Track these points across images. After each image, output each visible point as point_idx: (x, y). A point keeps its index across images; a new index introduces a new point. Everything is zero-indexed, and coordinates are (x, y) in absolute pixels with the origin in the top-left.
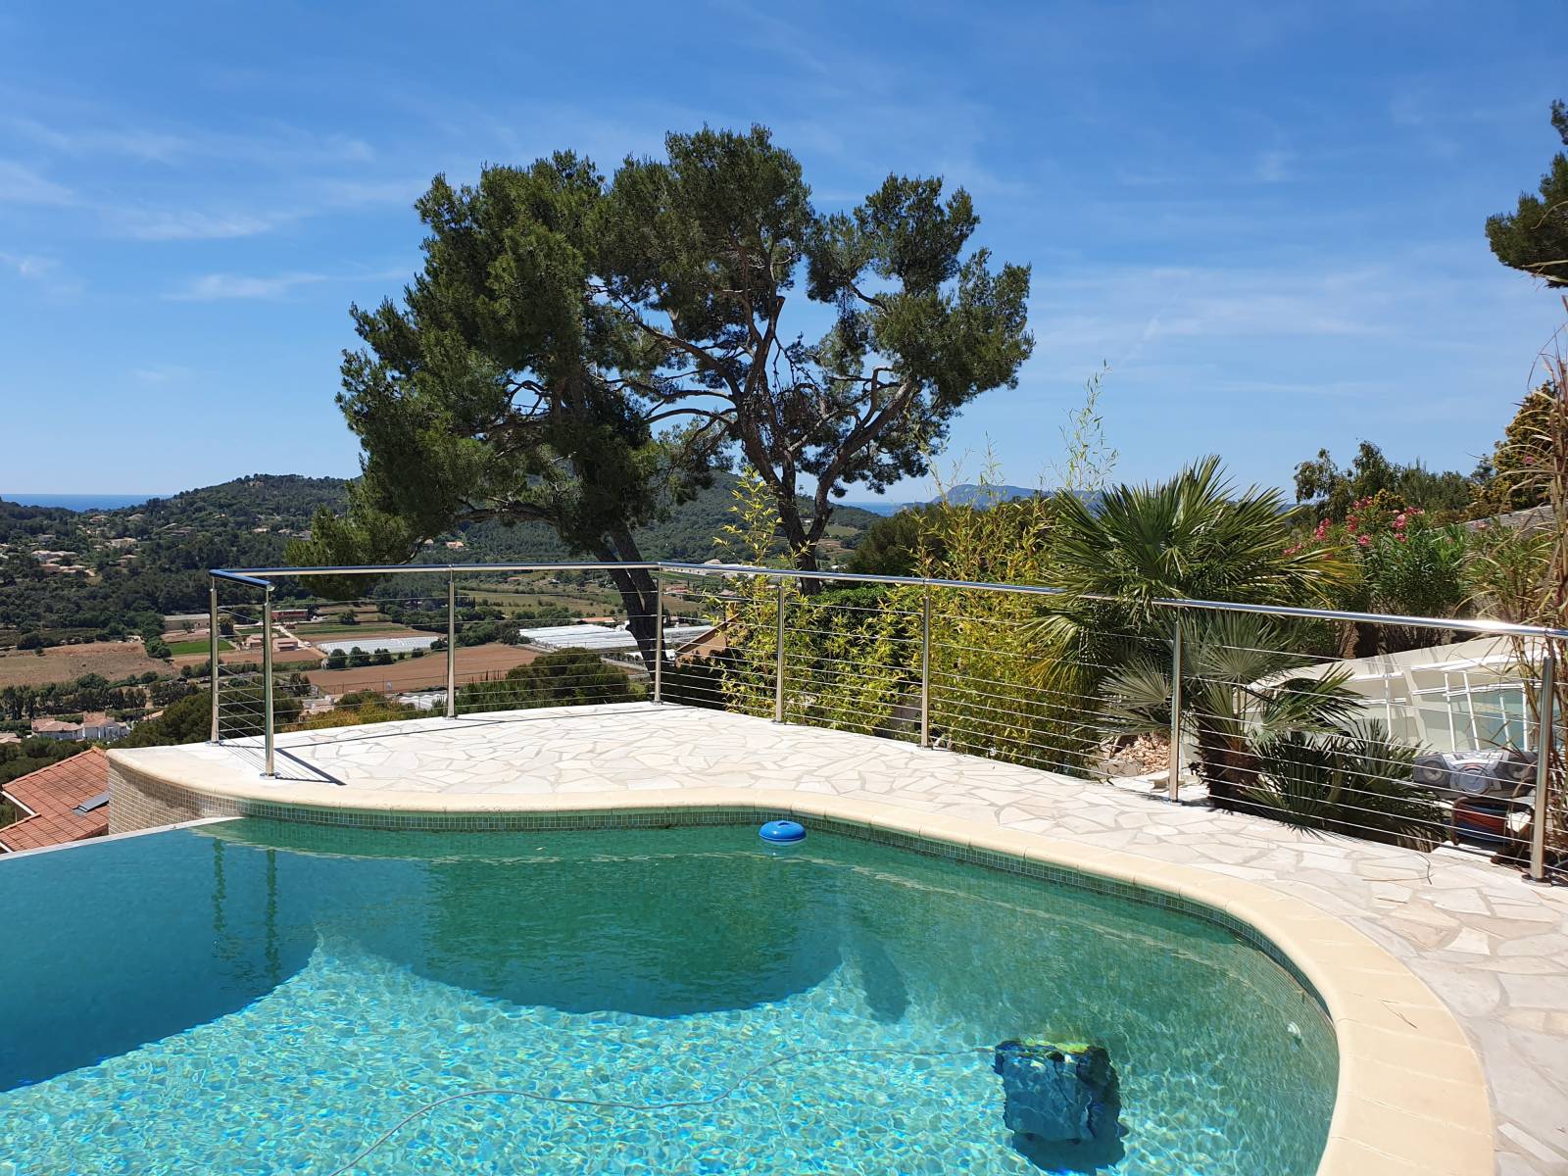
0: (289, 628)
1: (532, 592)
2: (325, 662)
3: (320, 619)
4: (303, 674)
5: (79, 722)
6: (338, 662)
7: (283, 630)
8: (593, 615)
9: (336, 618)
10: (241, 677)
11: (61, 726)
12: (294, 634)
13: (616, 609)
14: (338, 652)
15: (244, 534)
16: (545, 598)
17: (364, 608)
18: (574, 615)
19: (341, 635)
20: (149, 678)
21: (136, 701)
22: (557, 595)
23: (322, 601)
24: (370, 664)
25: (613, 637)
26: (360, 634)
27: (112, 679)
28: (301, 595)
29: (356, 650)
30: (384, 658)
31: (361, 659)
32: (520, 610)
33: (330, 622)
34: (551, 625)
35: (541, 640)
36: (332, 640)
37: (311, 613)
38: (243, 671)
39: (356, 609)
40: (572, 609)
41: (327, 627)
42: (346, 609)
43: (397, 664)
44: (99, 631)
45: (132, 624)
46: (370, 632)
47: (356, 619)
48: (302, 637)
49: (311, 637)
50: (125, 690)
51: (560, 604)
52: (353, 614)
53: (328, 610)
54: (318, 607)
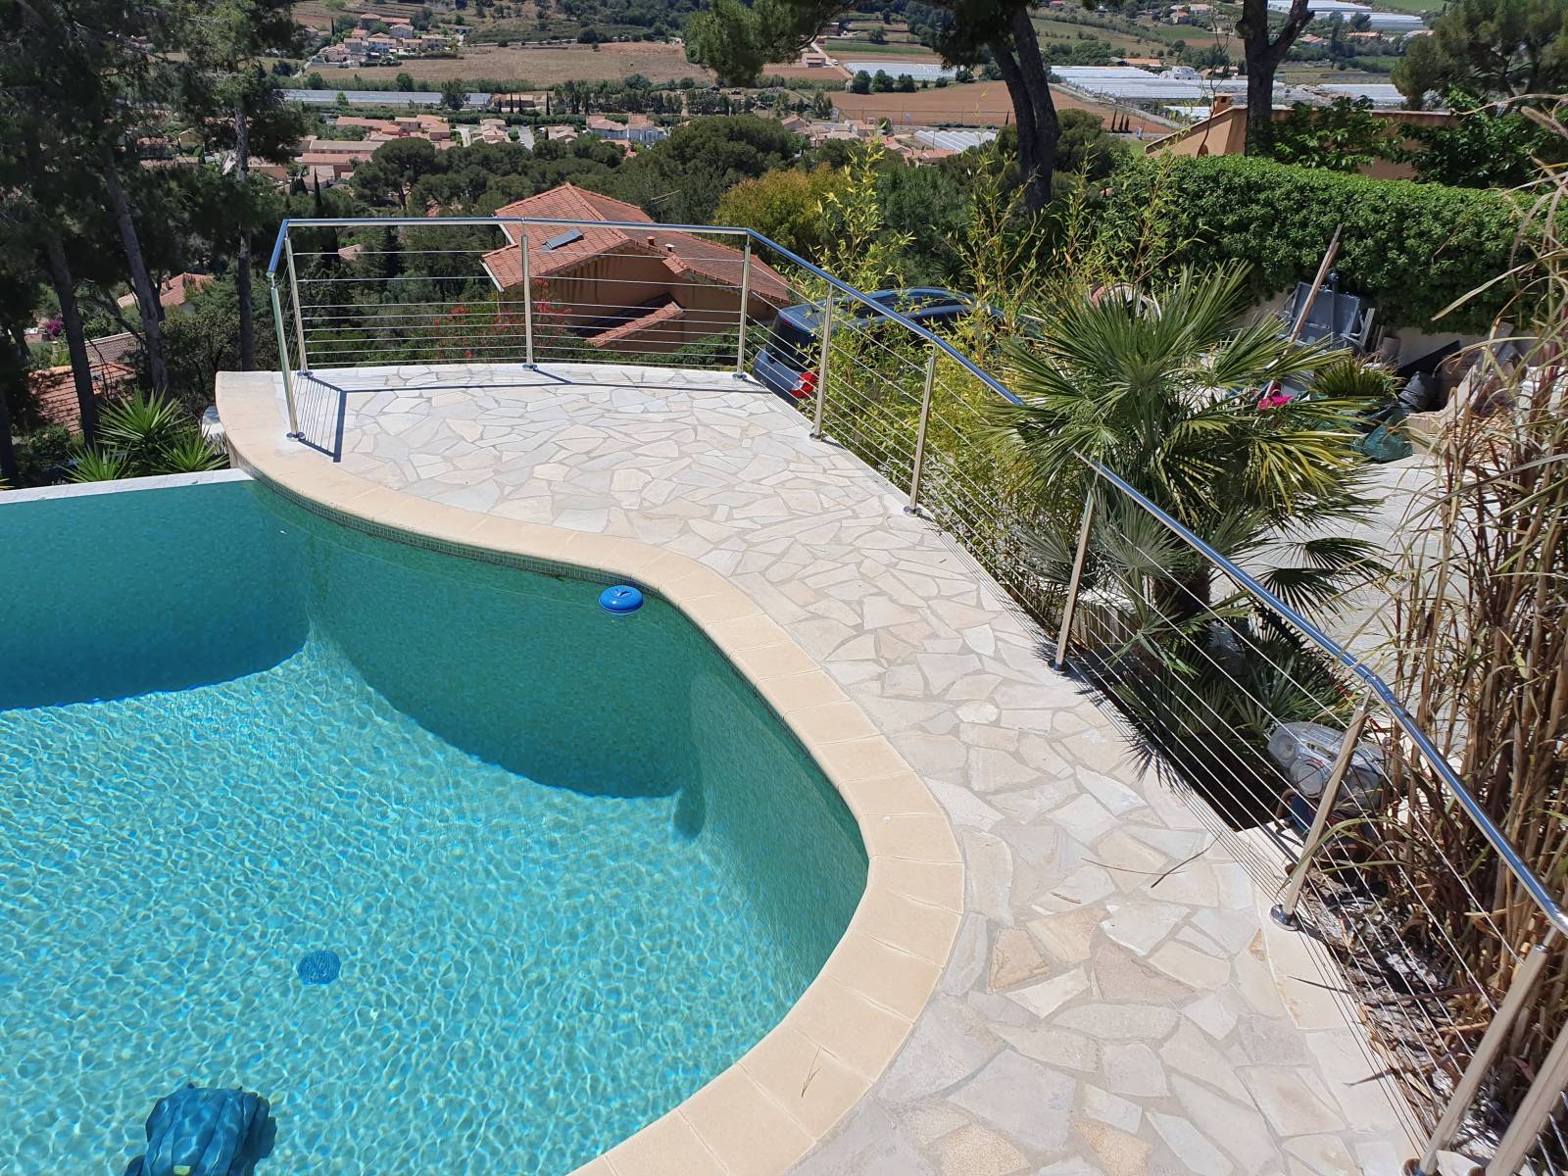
0: (819, 42)
1: (1074, 21)
2: (849, 84)
3: (850, 35)
4: (827, 95)
5: (624, 122)
6: (862, 86)
7: (811, 43)
8: (1138, 56)
9: (865, 35)
10: (768, 92)
11: (610, 125)
12: (824, 49)
13: (1166, 50)
14: (863, 75)
16: (1087, 30)
17: (895, 26)
18: (1115, 54)
19: (863, 54)
20: (687, 84)
21: (674, 107)
22: (1102, 26)
23: (854, 14)
24: (892, 90)
25: (1155, 85)
26: (889, 56)
27: (655, 81)
29: (881, 73)
30: (907, 85)
31: (885, 84)
32: (1056, 42)
33: (859, 40)
34: (1087, 64)
35: (1073, 80)
36: (861, 59)
37: (842, 27)
38: (771, 86)
39: (886, 26)
40: (1115, 46)
41: (855, 44)
42: (876, 26)
43: (918, 93)
44: (646, 30)
45: (675, 25)
46: (898, 54)
47: (885, 38)
48: (831, 53)
49: (839, 54)
50: (665, 94)
51: (1103, 37)
52: (883, 32)
53: (860, 25)
54: (850, 21)
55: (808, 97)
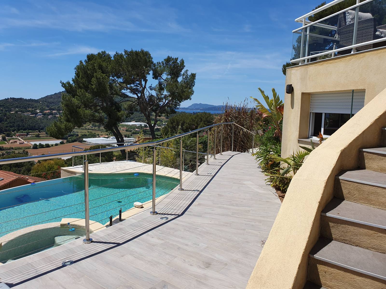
0: (22, 138)
1: (86, 129)
2: (32, 147)
3: (30, 136)
4: (26, 150)
6: (35, 147)
7: (20, 138)
8: (102, 135)
9: (34, 135)
10: (8, 151)
12: (23, 140)
13: (108, 133)
14: (35, 145)
15: (8, 113)
16: (89, 131)
17: (42, 133)
18: (97, 135)
19: (36, 140)
22: (93, 130)
23: (31, 131)
24: (44, 147)
25: (107, 141)
26: (41, 140)
28: (25, 130)
29: (40, 144)
30: (48, 146)
31: (41, 146)
32: (83, 134)
33: (33, 137)
34: (91, 138)
35: (89, 141)
36: (34, 141)
37: (27, 134)
38: (9, 149)
39: (40, 133)
40: (97, 133)
41: (32, 138)
42: (37, 133)
43: (51, 147)
46: (44, 139)
47: (40, 136)
48: (25, 140)
49: (28, 140)
51: (93, 132)
52: (39, 134)
53: (32, 133)
54: (29, 133)
55: (21, 151)
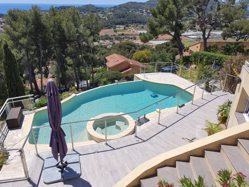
0: (134, 28)
2: (139, 34)
4: (135, 36)
5: (105, 41)
7: (133, 28)
9: (141, 27)
10: (126, 36)
11: (103, 42)
14: (141, 33)
15: (128, 12)
17: (145, 26)
20: (114, 35)
21: (112, 39)
23: (139, 24)
26: (144, 30)
27: (109, 35)
28: (136, 23)
36: (140, 31)
37: (137, 26)
41: (139, 28)
42: (142, 26)
44: (107, 28)
45: (112, 27)
48: (135, 30)
49: (137, 30)
50: (111, 37)
52: (143, 26)
53: (140, 26)
54: (138, 25)
55: (133, 37)
